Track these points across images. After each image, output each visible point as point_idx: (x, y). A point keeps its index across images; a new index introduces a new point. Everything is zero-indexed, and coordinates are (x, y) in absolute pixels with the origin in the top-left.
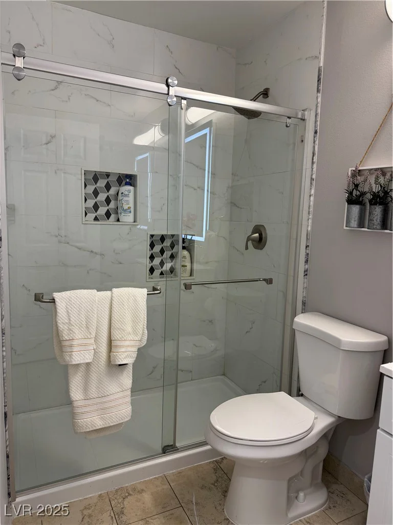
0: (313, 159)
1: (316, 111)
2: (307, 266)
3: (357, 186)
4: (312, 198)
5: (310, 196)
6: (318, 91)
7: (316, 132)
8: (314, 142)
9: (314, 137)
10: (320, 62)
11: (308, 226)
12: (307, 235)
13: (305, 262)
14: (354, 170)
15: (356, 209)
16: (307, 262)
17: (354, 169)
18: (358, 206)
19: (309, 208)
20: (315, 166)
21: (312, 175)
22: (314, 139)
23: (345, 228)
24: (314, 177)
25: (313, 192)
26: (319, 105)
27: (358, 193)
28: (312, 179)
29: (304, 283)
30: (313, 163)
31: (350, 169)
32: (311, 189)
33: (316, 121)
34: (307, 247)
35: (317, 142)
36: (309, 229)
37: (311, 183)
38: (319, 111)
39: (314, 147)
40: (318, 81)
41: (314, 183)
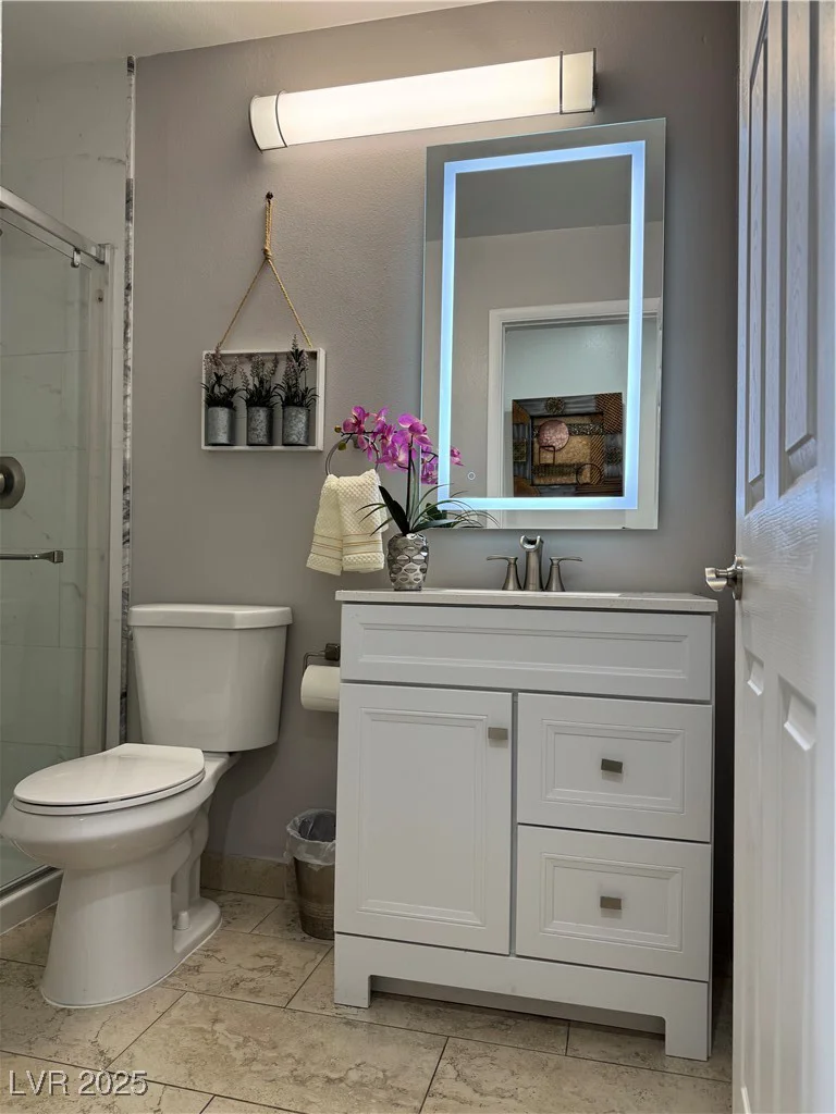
0: (125, 333)
1: (127, 252)
2: (128, 525)
3: (219, 378)
4: (129, 401)
5: (125, 397)
6: (128, 218)
7: (128, 287)
8: (127, 304)
9: (126, 295)
10: (128, 172)
11: (125, 451)
12: (124, 468)
13: (124, 518)
14: (213, 355)
15: (222, 414)
16: (126, 517)
17: (214, 352)
18: (226, 410)
19: (125, 418)
20: (130, 345)
21: (126, 361)
22: (126, 300)
23: (204, 447)
24: (130, 363)
25: (129, 391)
26: (132, 242)
27: (224, 390)
28: (126, 367)
29: (124, 557)
30: (126, 339)
31: (205, 352)
32: (125, 385)
33: (127, 269)
34: (125, 489)
35: (131, 305)
36: (128, 456)
37: (126, 375)
38: (132, 251)
39: (127, 313)
40: (127, 202)
41: (130, 374)
